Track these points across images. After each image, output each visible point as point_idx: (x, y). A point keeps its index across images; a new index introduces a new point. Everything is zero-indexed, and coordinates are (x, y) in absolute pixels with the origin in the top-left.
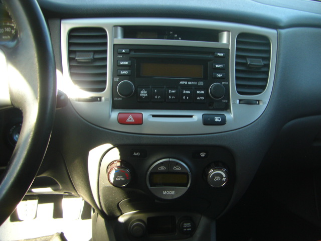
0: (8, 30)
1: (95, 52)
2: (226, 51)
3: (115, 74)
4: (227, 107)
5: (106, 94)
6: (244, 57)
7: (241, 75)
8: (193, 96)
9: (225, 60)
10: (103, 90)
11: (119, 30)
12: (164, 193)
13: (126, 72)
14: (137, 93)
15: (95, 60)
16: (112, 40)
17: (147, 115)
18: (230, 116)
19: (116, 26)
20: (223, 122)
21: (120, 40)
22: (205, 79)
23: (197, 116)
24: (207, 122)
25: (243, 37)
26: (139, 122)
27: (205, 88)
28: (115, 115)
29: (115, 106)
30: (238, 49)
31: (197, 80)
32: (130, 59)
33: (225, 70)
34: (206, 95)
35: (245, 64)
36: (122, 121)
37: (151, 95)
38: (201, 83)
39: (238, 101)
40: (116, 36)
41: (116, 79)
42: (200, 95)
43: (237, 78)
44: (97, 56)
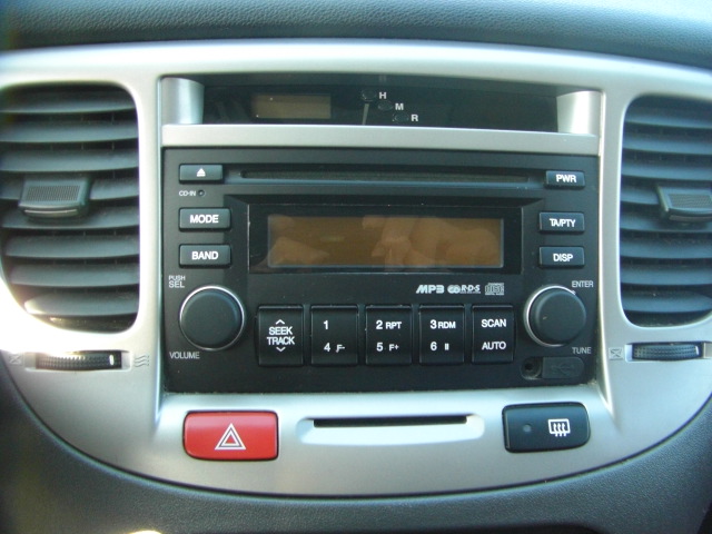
1: (97, 178)
2: (587, 163)
3: (170, 261)
4: (587, 372)
5: (139, 341)
6: (650, 185)
7: (638, 251)
8: (466, 341)
9: (583, 196)
10: (126, 321)
11: (186, 94)
13: (211, 255)
14: (253, 335)
15: (94, 208)
17: (292, 411)
19: (169, 77)
21: (189, 130)
22: (508, 271)
26: (263, 446)
27: (510, 306)
28: (173, 414)
29: (175, 380)
30: (629, 156)
31: (481, 275)
32: (231, 201)
33: (583, 237)
34: (515, 333)
35: (653, 212)
36: (198, 445)
38: (496, 289)
39: (628, 349)
40: (171, 116)
41: (176, 281)
42: (494, 334)
43: (626, 262)
44: (100, 194)
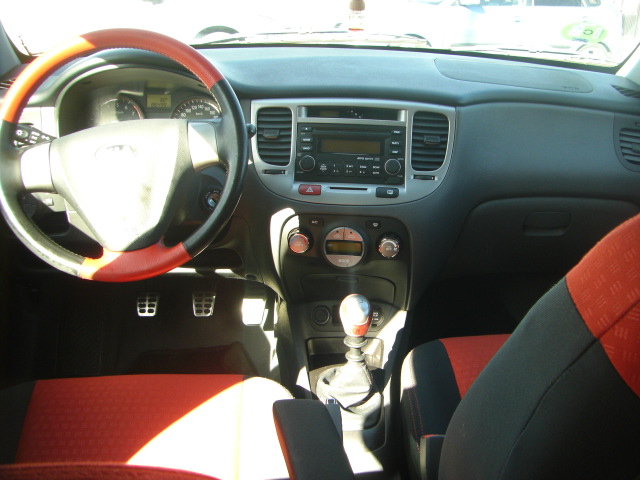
0: (201, 107)
1: (281, 130)
2: (403, 129)
3: (298, 149)
4: (401, 182)
5: (289, 168)
6: (422, 135)
7: (416, 152)
8: (369, 171)
9: (402, 137)
10: (287, 163)
11: (303, 110)
12: (340, 261)
13: (308, 148)
14: (317, 168)
15: (281, 137)
16: (296, 118)
17: (325, 187)
18: (403, 191)
19: (300, 107)
20: (395, 195)
21: (304, 118)
22: (381, 154)
23: (371, 189)
24: (380, 194)
25: (419, 116)
26: (318, 193)
27: (381, 164)
28: (296, 187)
29: (297, 178)
30: (414, 127)
31: (374, 156)
32: (313, 136)
33: (402, 147)
34: (381, 170)
35: (422, 142)
36: (302, 192)
37: (330, 168)
38: (377, 159)
39: (412, 177)
40: (300, 115)
41: (299, 155)
42: (376, 170)
43: (413, 155)
44: (283, 133)
